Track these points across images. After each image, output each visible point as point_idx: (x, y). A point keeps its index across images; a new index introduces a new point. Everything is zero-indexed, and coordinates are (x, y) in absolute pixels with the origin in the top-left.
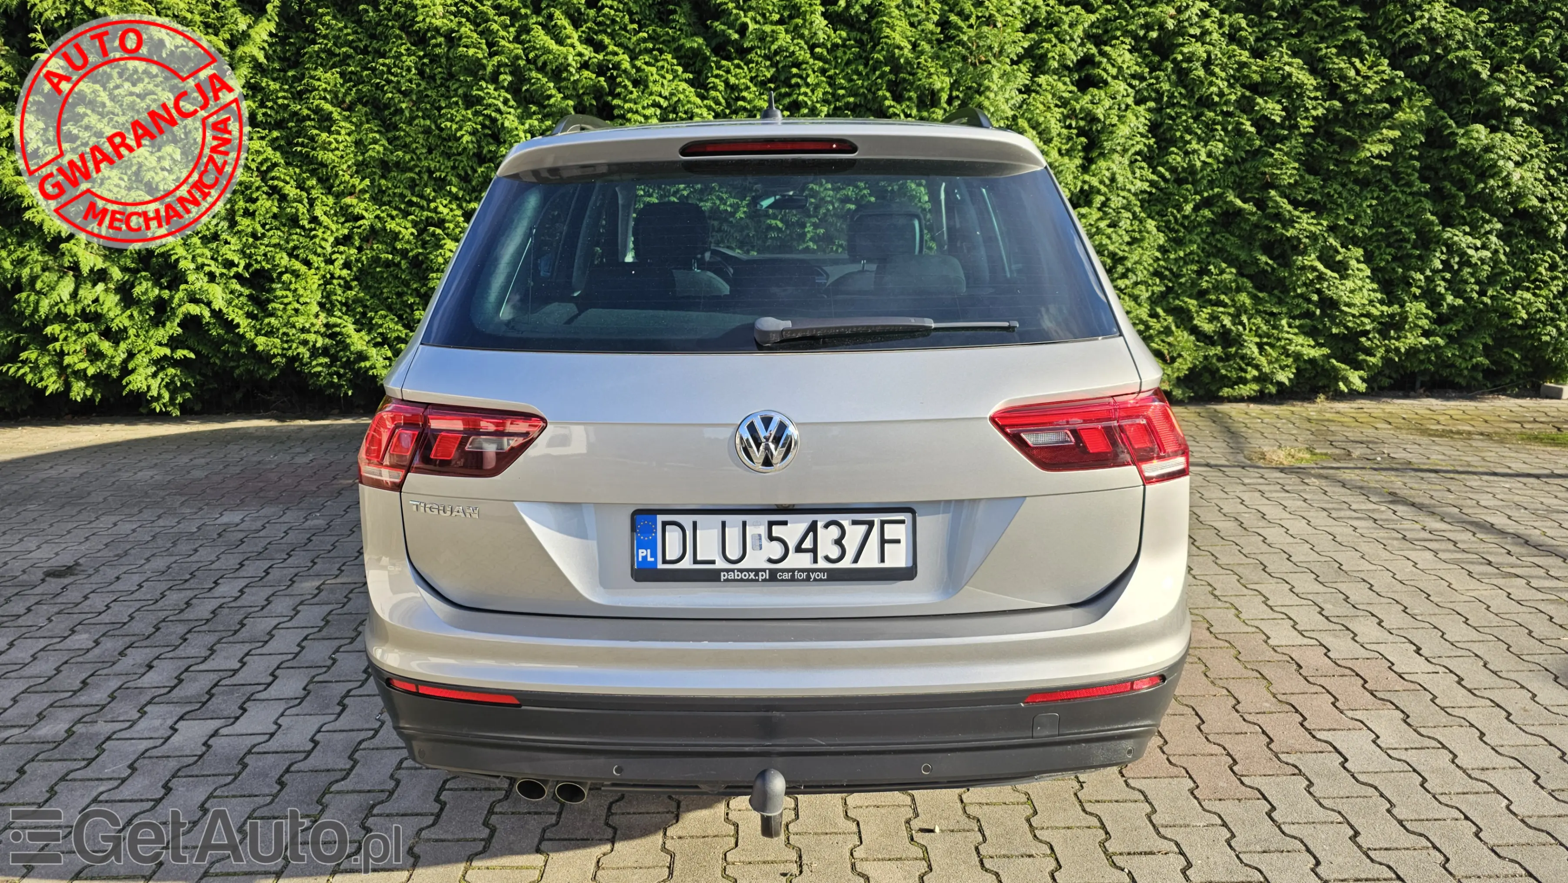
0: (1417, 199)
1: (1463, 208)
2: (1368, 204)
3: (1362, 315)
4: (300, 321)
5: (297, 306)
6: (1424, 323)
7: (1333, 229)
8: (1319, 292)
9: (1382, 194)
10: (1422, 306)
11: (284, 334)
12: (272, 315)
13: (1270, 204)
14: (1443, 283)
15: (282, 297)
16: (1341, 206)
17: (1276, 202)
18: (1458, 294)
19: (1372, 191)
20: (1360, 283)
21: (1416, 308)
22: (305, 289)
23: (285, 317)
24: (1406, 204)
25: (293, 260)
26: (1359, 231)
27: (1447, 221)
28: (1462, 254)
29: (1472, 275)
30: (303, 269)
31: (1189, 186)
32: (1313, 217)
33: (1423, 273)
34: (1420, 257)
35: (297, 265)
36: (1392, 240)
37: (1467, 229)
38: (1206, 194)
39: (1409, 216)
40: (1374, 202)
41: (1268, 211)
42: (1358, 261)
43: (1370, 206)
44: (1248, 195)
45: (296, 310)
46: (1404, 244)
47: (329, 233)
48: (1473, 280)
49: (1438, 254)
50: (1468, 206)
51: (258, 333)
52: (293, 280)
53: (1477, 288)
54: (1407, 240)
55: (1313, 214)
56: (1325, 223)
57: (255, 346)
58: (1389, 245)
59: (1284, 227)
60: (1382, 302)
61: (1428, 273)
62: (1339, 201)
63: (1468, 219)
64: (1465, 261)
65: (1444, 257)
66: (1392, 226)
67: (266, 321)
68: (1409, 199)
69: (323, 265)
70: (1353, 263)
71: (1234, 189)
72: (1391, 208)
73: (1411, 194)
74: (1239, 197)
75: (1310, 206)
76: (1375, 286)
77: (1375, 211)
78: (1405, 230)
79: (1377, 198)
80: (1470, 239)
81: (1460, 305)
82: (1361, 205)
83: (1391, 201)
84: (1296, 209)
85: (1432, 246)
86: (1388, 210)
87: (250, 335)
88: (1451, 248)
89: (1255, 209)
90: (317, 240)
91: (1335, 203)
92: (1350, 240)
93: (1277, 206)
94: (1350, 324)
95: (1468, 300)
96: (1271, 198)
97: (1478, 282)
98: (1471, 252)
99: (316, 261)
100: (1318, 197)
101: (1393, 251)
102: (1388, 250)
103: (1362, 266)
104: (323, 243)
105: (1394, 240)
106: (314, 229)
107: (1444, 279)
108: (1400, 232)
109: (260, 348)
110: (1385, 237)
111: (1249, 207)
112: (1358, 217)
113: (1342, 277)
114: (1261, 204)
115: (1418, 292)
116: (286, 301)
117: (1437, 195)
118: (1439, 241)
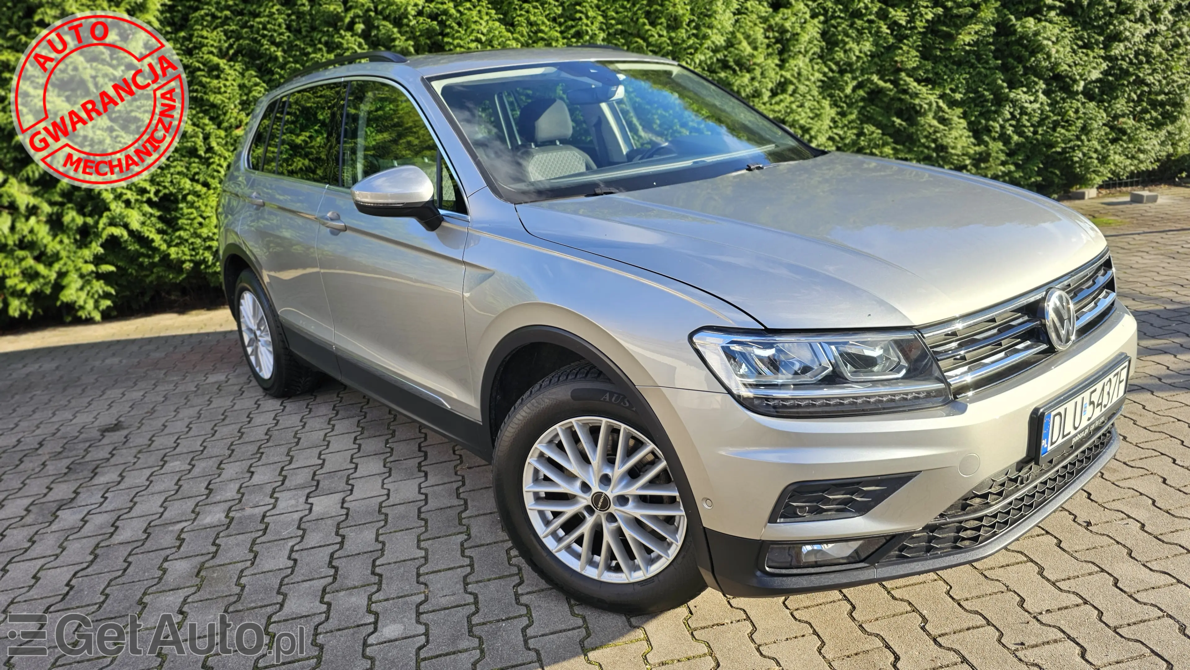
0: (993, 71)
1: (1021, 75)
2: (962, 78)
3: (963, 155)
4: (204, 232)
5: (200, 220)
6: (1003, 157)
7: (941, 97)
8: (935, 141)
9: (971, 70)
10: (1000, 145)
11: (192, 243)
12: (181, 228)
13: (902, 82)
14: (1011, 128)
15: (188, 214)
16: (946, 80)
17: (905, 81)
18: (1021, 134)
19: (964, 69)
20: (960, 132)
21: (997, 147)
22: (206, 206)
23: (192, 230)
24: (986, 76)
25: (195, 184)
26: (958, 96)
27: (1012, 86)
28: (1022, 108)
29: (1028, 121)
30: (204, 190)
31: (850, 75)
32: (931, 89)
33: (998, 122)
34: (995, 112)
35: (198, 187)
36: (977, 102)
37: (1025, 89)
38: (860, 79)
39: (988, 85)
40: (968, 76)
41: (901, 87)
42: (959, 117)
43: (964, 79)
44: (887, 78)
45: (201, 224)
46: (985, 103)
47: (222, 160)
48: (1028, 124)
49: (1007, 108)
50: (1025, 74)
51: (169, 246)
52: (196, 199)
53: (1032, 129)
54: (987, 101)
55: (930, 86)
56: (938, 93)
57: (169, 255)
58: (976, 105)
59: (911, 97)
60: (975, 145)
61: (1001, 122)
62: (945, 77)
63: (1025, 83)
64: (1023, 111)
65: (1012, 110)
66: (978, 92)
67: (177, 234)
68: (988, 72)
69: (219, 186)
70: (955, 119)
71: (877, 75)
72: (976, 79)
73: (990, 69)
74: (880, 79)
75: (927, 81)
76: (971, 134)
77: (967, 82)
78: (986, 93)
79: (969, 73)
80: (1027, 96)
81: (1022, 142)
82: (959, 79)
83: (976, 74)
84: (919, 84)
85: (1003, 103)
86: (974, 81)
87: (164, 247)
88: (1014, 102)
89: (891, 87)
90: (214, 166)
91: (943, 79)
92: (952, 104)
93: (907, 84)
94: (956, 162)
95: (1027, 138)
96: (901, 79)
97: (1032, 125)
98: (1026, 105)
99: (214, 183)
100: (931, 76)
101: (979, 109)
102: (976, 109)
103: (962, 121)
104: (219, 168)
105: (979, 101)
106: (211, 157)
107: (1011, 125)
108: (983, 95)
109: (173, 256)
110: (973, 100)
111: (889, 85)
112: (957, 87)
113: (950, 129)
114: (895, 83)
115: (997, 135)
116: (192, 216)
117: (1005, 68)
118: (1007, 99)
